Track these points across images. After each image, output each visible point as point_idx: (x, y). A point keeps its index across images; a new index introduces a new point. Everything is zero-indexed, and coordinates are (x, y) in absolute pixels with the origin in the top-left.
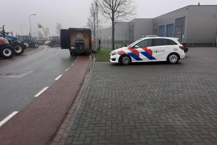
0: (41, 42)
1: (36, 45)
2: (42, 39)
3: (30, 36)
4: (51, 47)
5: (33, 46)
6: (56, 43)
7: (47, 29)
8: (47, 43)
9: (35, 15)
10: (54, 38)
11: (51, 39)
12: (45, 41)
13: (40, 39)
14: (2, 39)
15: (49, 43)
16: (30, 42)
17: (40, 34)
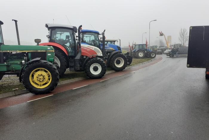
0: (160, 51)
1: (153, 55)
2: (162, 48)
3: (146, 45)
4: (170, 57)
5: (149, 56)
6: (178, 52)
7: (170, 37)
8: (166, 52)
9: (156, 20)
10: (176, 45)
11: (172, 47)
12: (165, 49)
13: (160, 48)
14: (93, 49)
15: (169, 52)
16: (146, 52)
17: (161, 42)
